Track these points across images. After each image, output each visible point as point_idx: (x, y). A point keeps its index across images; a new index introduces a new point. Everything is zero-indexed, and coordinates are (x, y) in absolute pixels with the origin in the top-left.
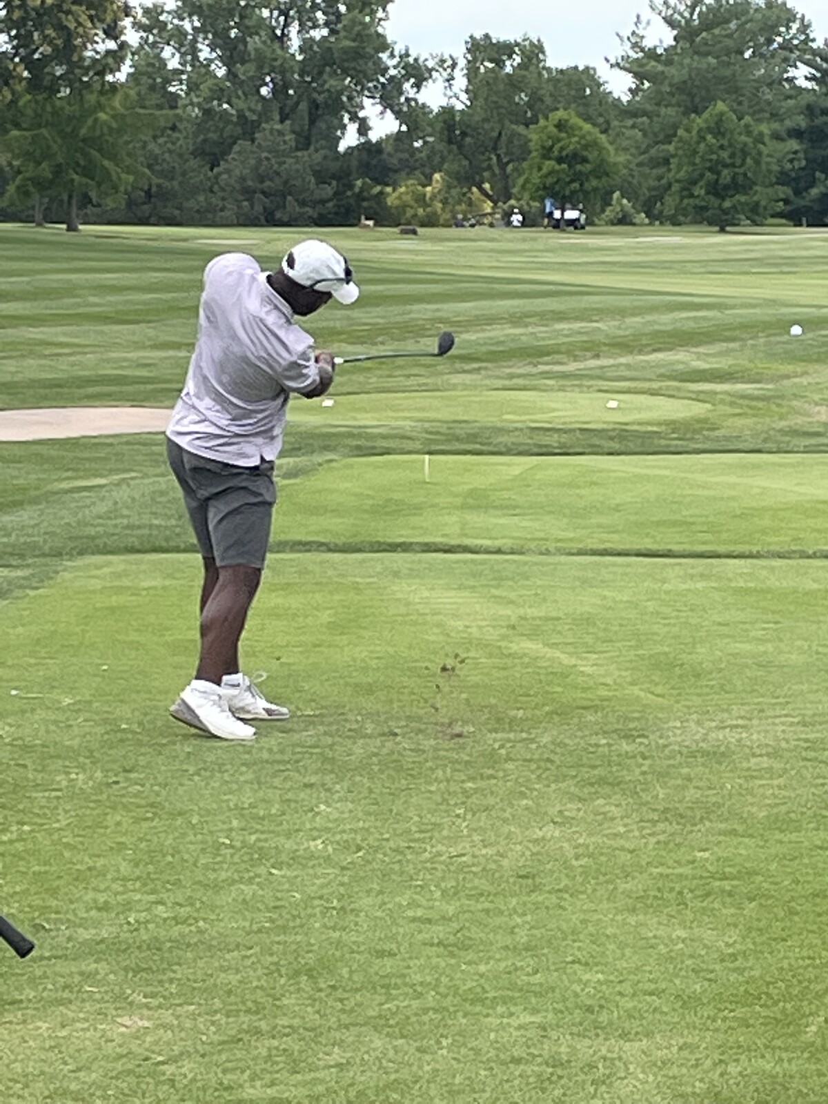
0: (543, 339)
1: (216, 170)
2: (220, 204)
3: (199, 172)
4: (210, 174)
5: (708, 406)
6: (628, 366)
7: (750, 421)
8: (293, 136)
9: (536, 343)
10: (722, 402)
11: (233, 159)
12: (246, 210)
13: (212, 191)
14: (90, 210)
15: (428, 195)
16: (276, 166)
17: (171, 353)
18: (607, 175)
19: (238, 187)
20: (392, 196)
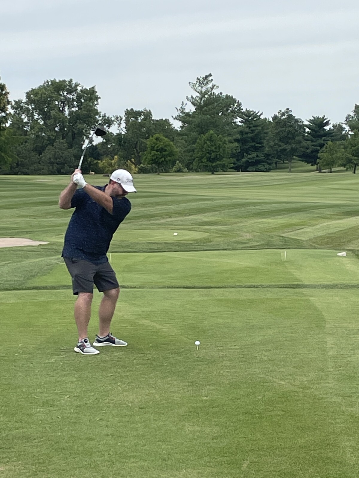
0: (152, 212)
1: (41, 156)
2: (42, 167)
3: (34, 156)
4: (39, 157)
5: (208, 234)
6: (181, 220)
7: (222, 239)
8: (67, 144)
9: (150, 213)
10: (213, 233)
11: (47, 152)
12: (51, 169)
13: (39, 163)
15: (113, 163)
16: (61, 154)
17: (24, 219)
18: (174, 156)
19: (48, 161)
20: (101, 164)
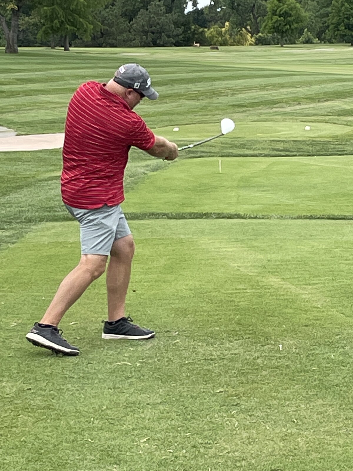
1: (131, 22)
2: (133, 37)
3: (124, 23)
4: (129, 24)
8: (164, 7)
11: (139, 18)
12: (144, 40)
13: (130, 32)
14: (77, 41)
15: (223, 32)
16: (157, 20)
18: (301, 21)
19: (141, 30)
20: (208, 33)
